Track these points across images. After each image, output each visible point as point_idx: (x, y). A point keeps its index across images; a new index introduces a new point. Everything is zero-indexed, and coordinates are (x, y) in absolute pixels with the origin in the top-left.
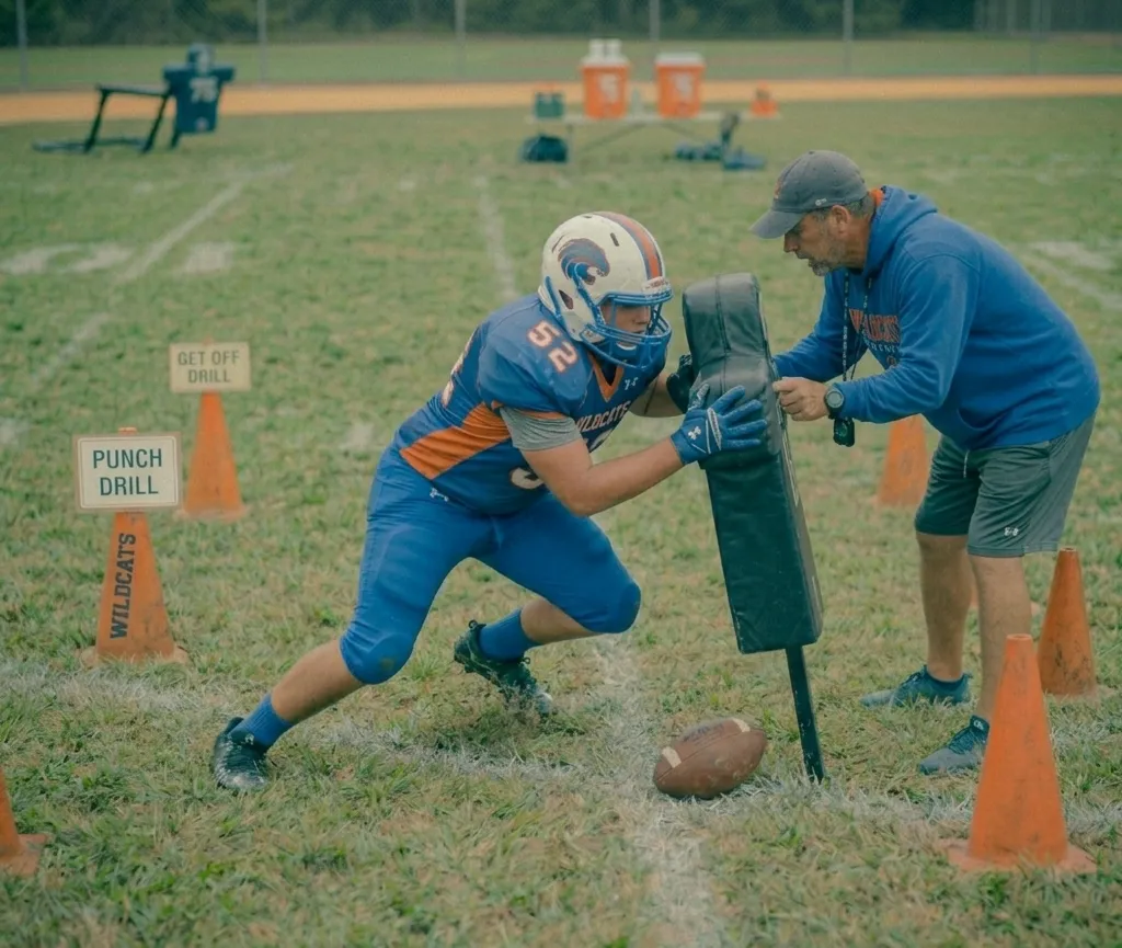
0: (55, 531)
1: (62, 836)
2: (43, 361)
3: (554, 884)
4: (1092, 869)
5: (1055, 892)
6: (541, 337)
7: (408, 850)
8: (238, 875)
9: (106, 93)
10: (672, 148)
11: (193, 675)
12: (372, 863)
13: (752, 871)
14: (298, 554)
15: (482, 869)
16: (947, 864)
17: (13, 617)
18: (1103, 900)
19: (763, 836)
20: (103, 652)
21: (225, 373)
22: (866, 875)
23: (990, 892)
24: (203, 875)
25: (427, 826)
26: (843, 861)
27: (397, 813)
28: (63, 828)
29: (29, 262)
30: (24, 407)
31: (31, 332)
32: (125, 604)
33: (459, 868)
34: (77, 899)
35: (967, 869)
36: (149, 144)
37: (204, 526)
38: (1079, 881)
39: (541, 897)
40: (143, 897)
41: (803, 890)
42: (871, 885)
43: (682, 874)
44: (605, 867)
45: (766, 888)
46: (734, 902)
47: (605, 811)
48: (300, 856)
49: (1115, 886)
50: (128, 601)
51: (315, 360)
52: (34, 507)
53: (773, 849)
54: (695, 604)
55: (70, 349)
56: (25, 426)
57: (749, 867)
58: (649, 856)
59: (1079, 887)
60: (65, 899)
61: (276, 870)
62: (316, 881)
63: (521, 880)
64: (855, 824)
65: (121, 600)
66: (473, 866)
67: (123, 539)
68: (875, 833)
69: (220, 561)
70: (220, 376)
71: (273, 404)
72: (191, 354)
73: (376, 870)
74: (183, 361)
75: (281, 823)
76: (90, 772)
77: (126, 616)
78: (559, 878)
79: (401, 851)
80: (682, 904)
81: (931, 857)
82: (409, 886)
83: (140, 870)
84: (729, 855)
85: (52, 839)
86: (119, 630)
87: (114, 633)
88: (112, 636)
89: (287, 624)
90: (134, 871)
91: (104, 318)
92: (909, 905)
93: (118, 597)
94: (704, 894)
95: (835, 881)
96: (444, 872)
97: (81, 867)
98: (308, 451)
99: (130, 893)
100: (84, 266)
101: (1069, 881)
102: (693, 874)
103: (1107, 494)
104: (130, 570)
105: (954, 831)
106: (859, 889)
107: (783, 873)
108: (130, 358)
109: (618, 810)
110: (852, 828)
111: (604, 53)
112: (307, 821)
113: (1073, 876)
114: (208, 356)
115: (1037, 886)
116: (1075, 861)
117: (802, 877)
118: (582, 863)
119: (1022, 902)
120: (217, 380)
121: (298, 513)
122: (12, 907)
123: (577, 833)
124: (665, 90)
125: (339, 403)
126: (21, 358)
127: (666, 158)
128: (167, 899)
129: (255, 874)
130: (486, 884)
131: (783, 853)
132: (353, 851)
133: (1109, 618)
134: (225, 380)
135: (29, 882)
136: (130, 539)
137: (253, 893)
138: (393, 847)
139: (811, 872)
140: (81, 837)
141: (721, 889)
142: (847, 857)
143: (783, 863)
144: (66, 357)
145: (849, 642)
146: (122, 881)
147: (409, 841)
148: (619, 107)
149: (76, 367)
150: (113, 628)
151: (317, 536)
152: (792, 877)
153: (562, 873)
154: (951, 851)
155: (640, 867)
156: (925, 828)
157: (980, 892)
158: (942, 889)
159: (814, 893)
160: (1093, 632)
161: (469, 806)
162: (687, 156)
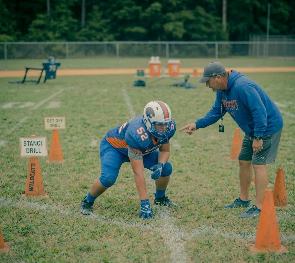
0: (14, 166)
1: (16, 243)
2: (12, 127)
3: (145, 255)
4: (287, 251)
5: (277, 258)
6: (140, 131)
7: (107, 246)
8: (62, 253)
9: (27, 69)
10: (172, 84)
11: (51, 201)
12: (98, 250)
13: (198, 252)
14: (78, 171)
15: (127, 251)
16: (249, 250)
17: (3, 187)
18: (290, 260)
19: (201, 242)
20: (27, 195)
21: (59, 124)
22: (228, 253)
23: (260, 258)
24: (53, 253)
25: (112, 240)
26: (222, 249)
27: (104, 237)
28: (16, 240)
29: (8, 106)
30: (7, 137)
31: (9, 120)
32: (33, 182)
33: (120, 251)
34: (20, 259)
35: (254, 251)
36: (38, 82)
37: (53, 165)
38: (284, 255)
39: (142, 259)
40: (37, 259)
41: (211, 257)
42: (229, 255)
43: (180, 253)
44: (159, 251)
45: (201, 256)
46: (193, 260)
47: (159, 236)
48: (78, 248)
49: (293, 256)
50: (33, 181)
51: (82, 126)
52: (9, 160)
53: (203, 246)
54: (182, 183)
55: (19, 124)
56: (7, 141)
57: (197, 251)
58: (171, 248)
59: (284, 257)
60: (17, 259)
61: (72, 252)
62: (82, 255)
63: (137, 254)
64: (225, 240)
65: (32, 181)
66: (124, 251)
67: (32, 165)
68: (230, 242)
69: (58, 173)
70: (58, 126)
71: (72, 136)
72: (50, 120)
73: (99, 251)
74: (48, 122)
75: (74, 239)
76: (23, 226)
77: (33, 185)
78: (147, 254)
79: (105, 247)
80: (179, 261)
81: (245, 248)
82: (107, 256)
83: (36, 251)
84: (192, 248)
85: (13, 243)
86: (31, 189)
87: (30, 190)
88: (29, 191)
89: (75, 189)
90: (35, 252)
91: (28, 117)
92: (239, 261)
93: (31, 180)
94: (185, 258)
95: (220, 254)
96: (117, 252)
97: (21, 251)
98: (81, 147)
99: (34, 258)
100: (22, 106)
101: (281, 255)
102: (182, 253)
103: (289, 157)
104: (34, 173)
105: (251, 242)
106: (226, 257)
107: (206, 252)
108: (34, 126)
109: (162, 236)
110: (224, 241)
111: (155, 60)
112: (81, 238)
113: (282, 253)
114: (55, 120)
115: (273, 256)
116: (283, 249)
117: (211, 254)
118: (153, 250)
119: (269, 260)
120: (57, 127)
121: (78, 161)
122: (3, 261)
123: (151, 242)
124: (170, 70)
125: (89, 135)
126: (6, 126)
127: (171, 86)
128: (43, 259)
129: (67, 252)
130: (128, 255)
131: (206, 247)
132: (92, 246)
133: (291, 187)
134: (59, 126)
135: (7, 255)
136: (34, 165)
137: (66, 258)
138: (103, 246)
139: (213, 252)
140: (21, 243)
141: (190, 257)
142: (223, 248)
143: (205, 250)
144: (18, 126)
145: (223, 193)
146: (32, 254)
147: (107, 244)
148: (159, 74)
149: (21, 128)
150: (30, 189)
151: (83, 167)
152: (208, 254)
153: (147, 253)
154: (250, 247)
155: (168, 251)
156: (243, 240)
157: (258, 258)
158: (248, 257)
159: (214, 258)
160: (287, 191)
161: (123, 235)
162: (176, 85)
